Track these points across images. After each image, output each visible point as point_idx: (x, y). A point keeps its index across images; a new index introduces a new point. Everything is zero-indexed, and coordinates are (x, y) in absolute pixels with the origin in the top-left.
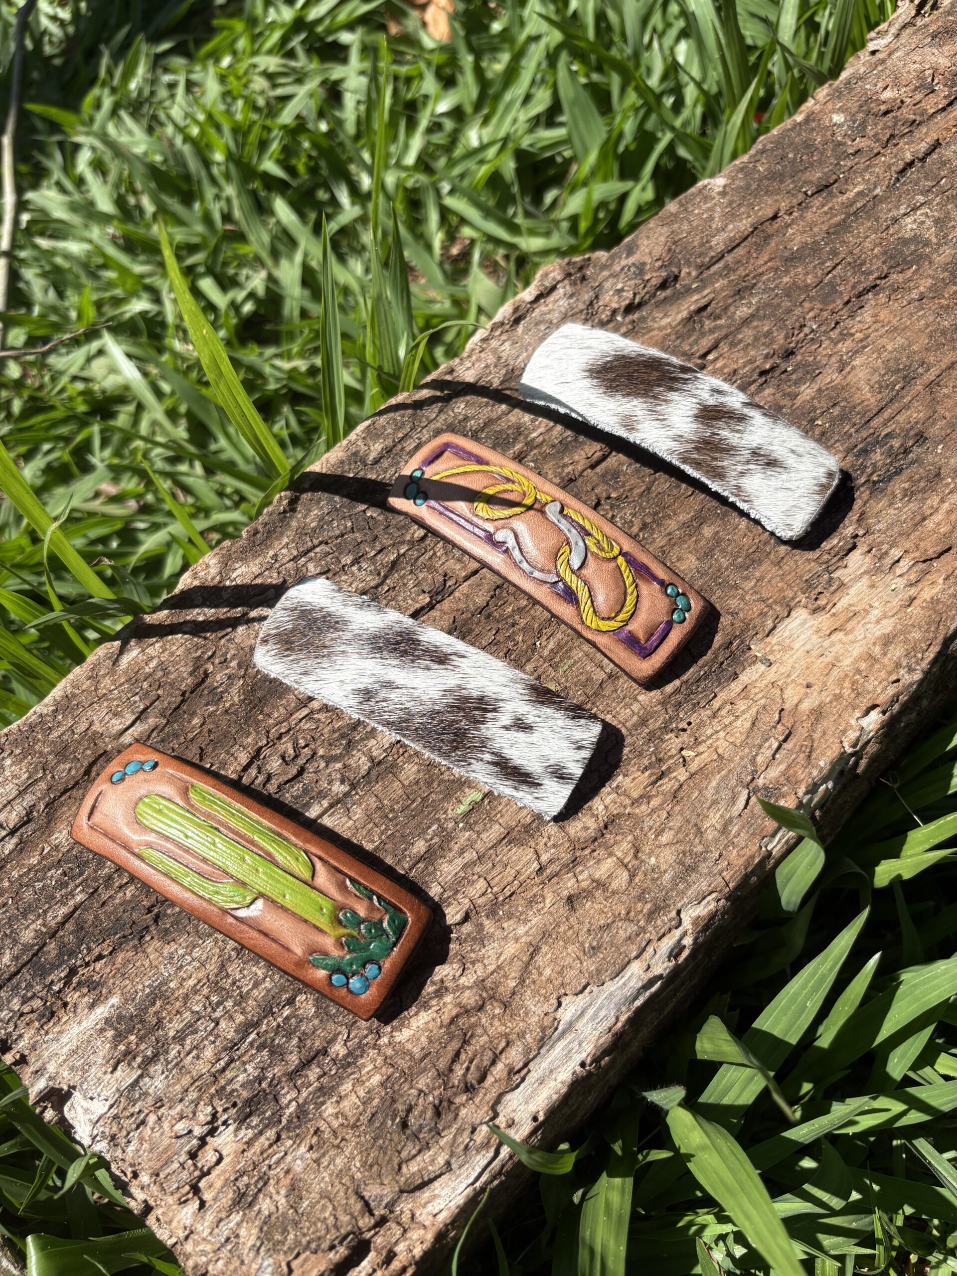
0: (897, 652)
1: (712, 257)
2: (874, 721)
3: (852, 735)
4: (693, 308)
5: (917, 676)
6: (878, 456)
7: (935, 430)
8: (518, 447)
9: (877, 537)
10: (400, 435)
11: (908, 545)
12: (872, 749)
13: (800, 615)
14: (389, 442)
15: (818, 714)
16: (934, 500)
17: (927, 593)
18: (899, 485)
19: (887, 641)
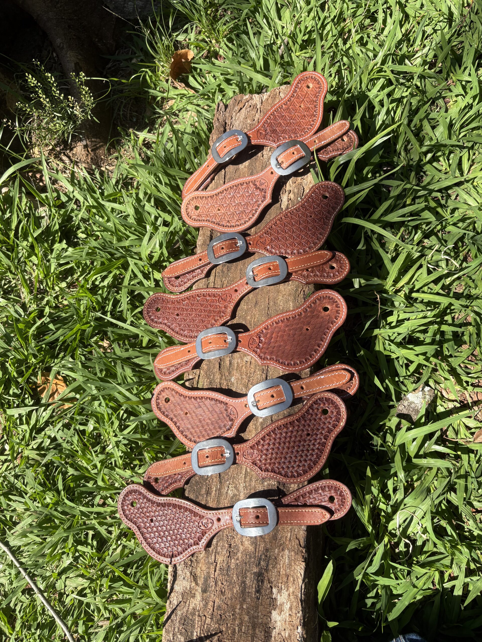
0: (294, 611)
2: (300, 629)
3: (298, 636)
5: (301, 612)
6: (262, 563)
7: (268, 546)
8: (197, 613)
9: (275, 583)
11: (280, 581)
12: (304, 632)
13: (273, 611)
15: (290, 636)
16: (278, 567)
17: (291, 590)
18: (270, 567)
19: (291, 609)
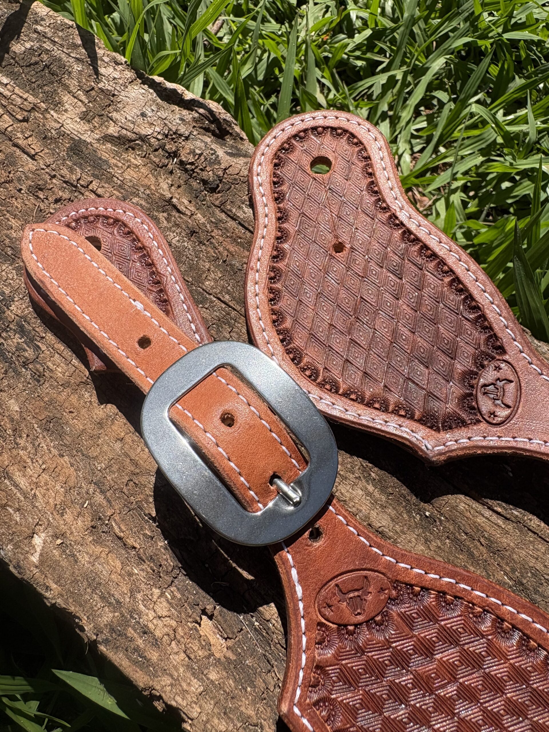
1: (231, 211)
4: (174, 200)
10: (56, 40)
14: (49, 35)
